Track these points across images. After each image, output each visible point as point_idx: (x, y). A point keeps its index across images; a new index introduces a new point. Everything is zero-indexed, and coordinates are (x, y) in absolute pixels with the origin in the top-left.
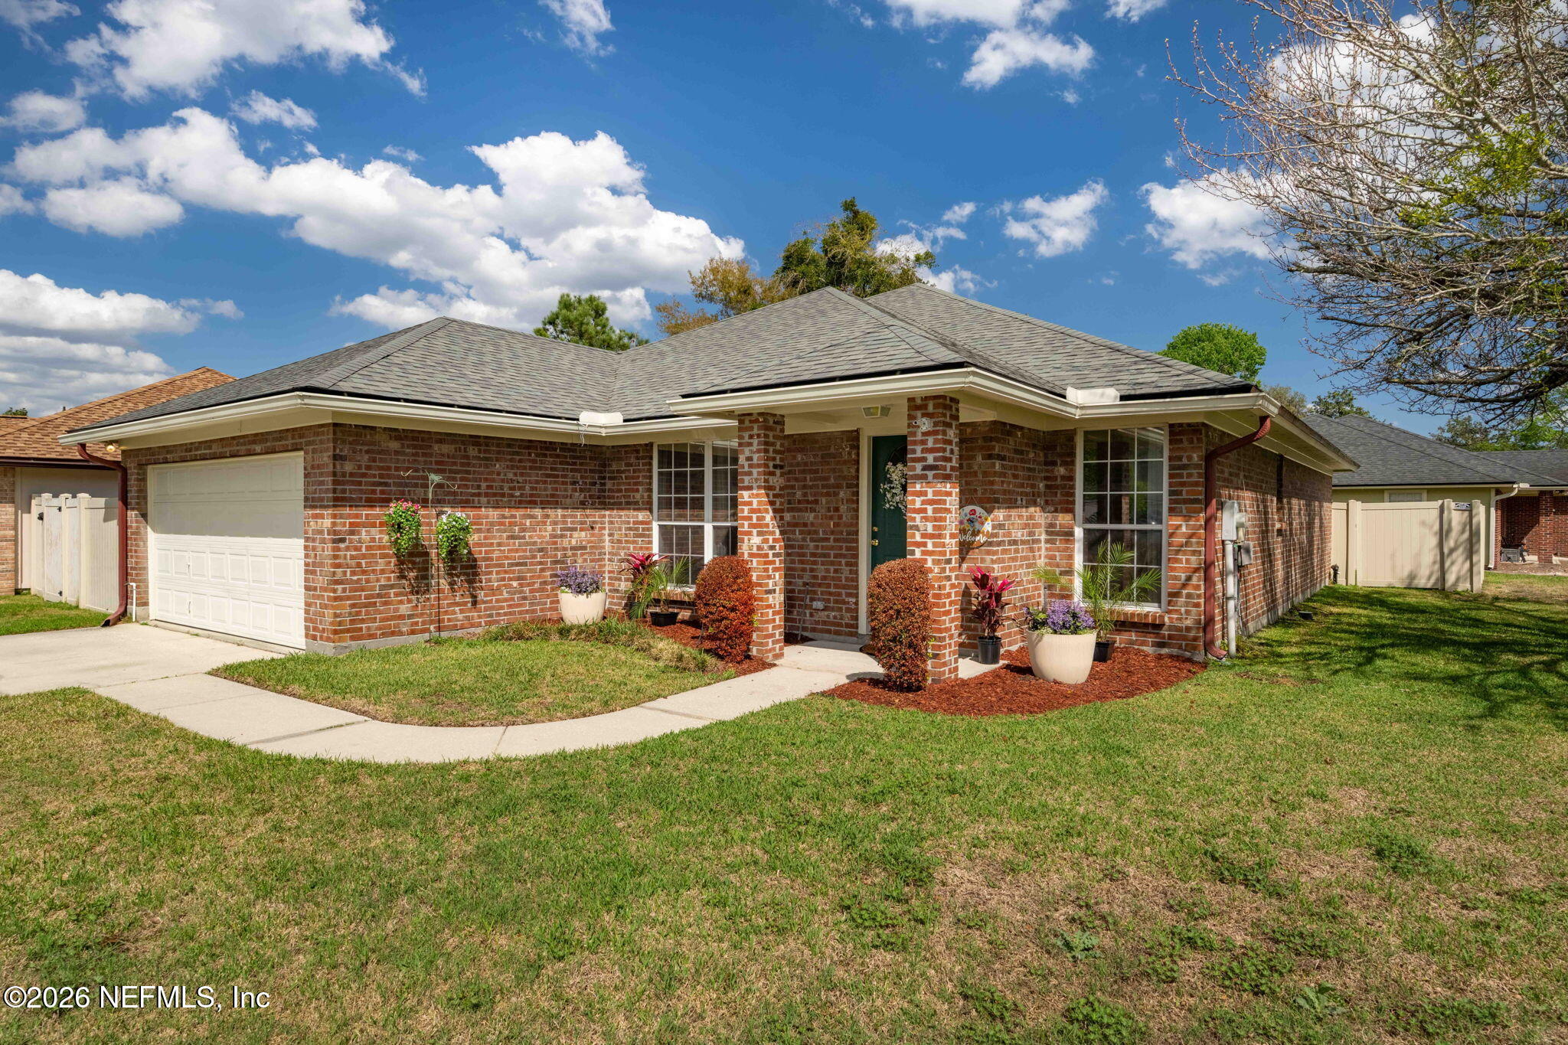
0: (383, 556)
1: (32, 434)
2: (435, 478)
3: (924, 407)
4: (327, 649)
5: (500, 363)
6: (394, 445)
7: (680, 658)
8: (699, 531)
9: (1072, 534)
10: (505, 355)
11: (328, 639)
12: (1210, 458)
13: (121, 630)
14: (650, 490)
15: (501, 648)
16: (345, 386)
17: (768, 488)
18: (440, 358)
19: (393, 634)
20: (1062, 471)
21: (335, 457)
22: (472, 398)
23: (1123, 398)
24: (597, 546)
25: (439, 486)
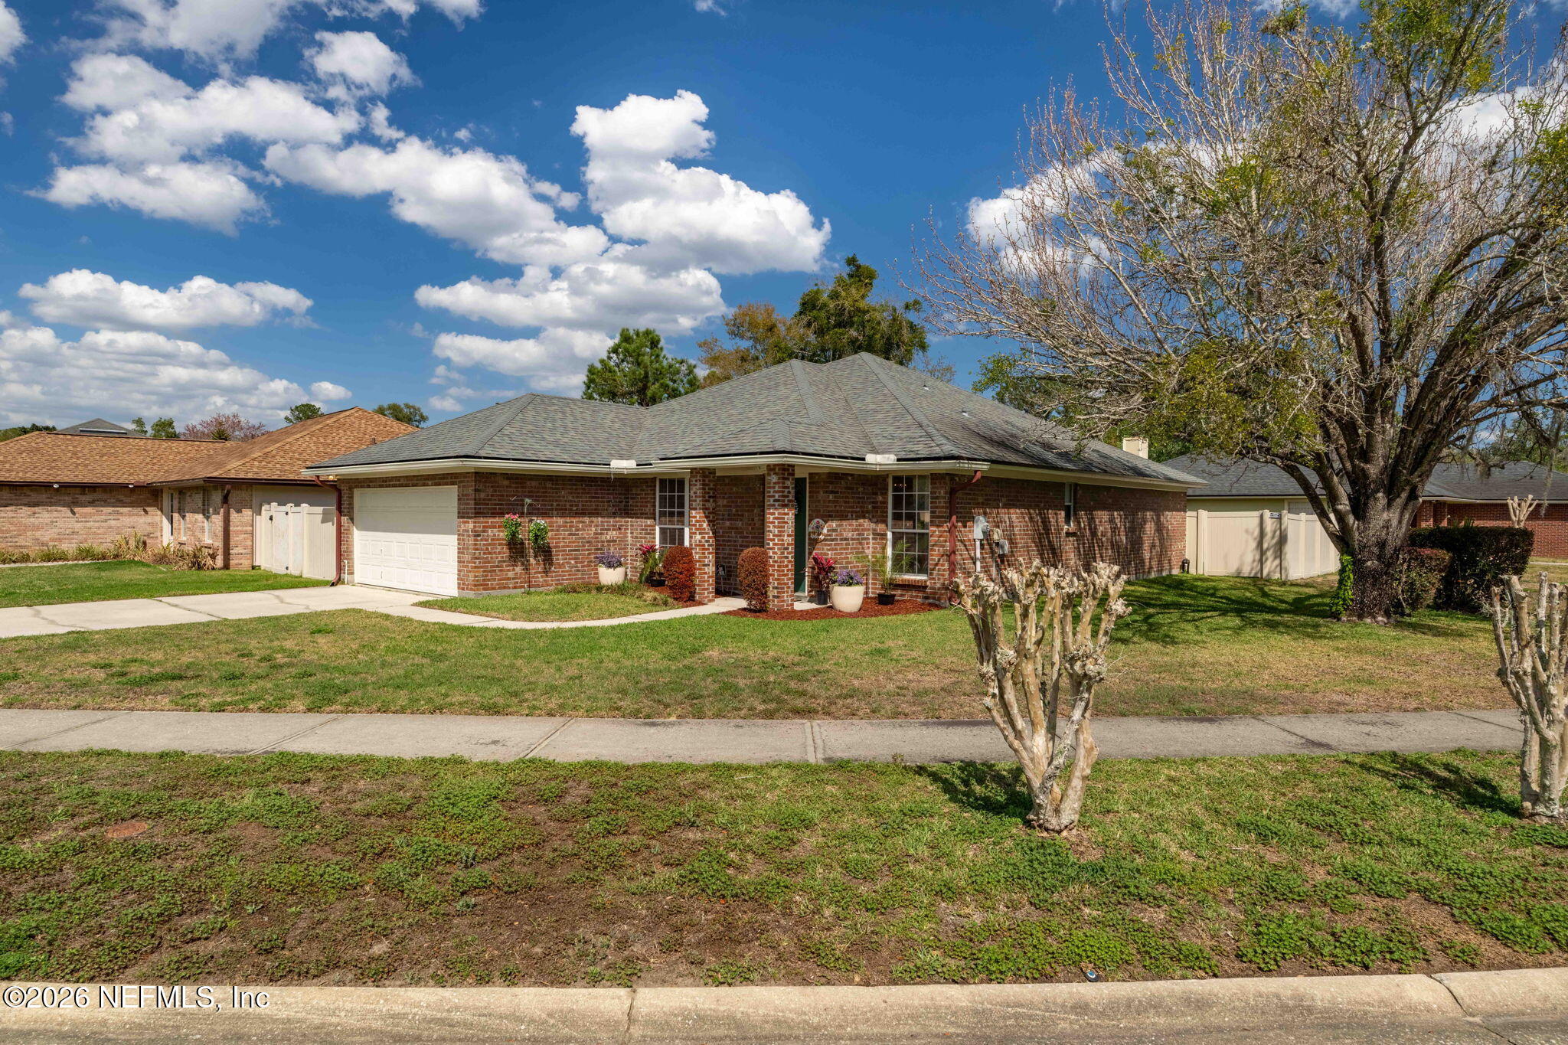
0: (500, 544)
1: (260, 462)
2: (528, 501)
3: (774, 469)
4: (470, 594)
5: (565, 426)
6: (506, 483)
7: (655, 599)
8: (682, 531)
9: (886, 535)
10: (569, 420)
11: (471, 589)
12: (952, 492)
13: (339, 588)
14: (655, 506)
15: (564, 596)
16: (482, 453)
17: (705, 509)
18: (530, 427)
19: (505, 588)
20: (880, 498)
21: (476, 490)
22: (549, 455)
23: (898, 460)
24: (624, 540)
25: (530, 505)
